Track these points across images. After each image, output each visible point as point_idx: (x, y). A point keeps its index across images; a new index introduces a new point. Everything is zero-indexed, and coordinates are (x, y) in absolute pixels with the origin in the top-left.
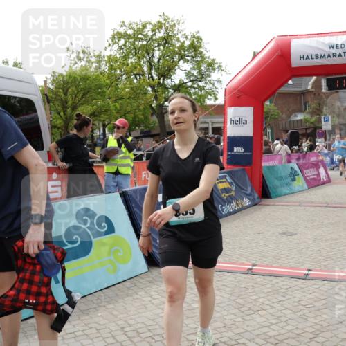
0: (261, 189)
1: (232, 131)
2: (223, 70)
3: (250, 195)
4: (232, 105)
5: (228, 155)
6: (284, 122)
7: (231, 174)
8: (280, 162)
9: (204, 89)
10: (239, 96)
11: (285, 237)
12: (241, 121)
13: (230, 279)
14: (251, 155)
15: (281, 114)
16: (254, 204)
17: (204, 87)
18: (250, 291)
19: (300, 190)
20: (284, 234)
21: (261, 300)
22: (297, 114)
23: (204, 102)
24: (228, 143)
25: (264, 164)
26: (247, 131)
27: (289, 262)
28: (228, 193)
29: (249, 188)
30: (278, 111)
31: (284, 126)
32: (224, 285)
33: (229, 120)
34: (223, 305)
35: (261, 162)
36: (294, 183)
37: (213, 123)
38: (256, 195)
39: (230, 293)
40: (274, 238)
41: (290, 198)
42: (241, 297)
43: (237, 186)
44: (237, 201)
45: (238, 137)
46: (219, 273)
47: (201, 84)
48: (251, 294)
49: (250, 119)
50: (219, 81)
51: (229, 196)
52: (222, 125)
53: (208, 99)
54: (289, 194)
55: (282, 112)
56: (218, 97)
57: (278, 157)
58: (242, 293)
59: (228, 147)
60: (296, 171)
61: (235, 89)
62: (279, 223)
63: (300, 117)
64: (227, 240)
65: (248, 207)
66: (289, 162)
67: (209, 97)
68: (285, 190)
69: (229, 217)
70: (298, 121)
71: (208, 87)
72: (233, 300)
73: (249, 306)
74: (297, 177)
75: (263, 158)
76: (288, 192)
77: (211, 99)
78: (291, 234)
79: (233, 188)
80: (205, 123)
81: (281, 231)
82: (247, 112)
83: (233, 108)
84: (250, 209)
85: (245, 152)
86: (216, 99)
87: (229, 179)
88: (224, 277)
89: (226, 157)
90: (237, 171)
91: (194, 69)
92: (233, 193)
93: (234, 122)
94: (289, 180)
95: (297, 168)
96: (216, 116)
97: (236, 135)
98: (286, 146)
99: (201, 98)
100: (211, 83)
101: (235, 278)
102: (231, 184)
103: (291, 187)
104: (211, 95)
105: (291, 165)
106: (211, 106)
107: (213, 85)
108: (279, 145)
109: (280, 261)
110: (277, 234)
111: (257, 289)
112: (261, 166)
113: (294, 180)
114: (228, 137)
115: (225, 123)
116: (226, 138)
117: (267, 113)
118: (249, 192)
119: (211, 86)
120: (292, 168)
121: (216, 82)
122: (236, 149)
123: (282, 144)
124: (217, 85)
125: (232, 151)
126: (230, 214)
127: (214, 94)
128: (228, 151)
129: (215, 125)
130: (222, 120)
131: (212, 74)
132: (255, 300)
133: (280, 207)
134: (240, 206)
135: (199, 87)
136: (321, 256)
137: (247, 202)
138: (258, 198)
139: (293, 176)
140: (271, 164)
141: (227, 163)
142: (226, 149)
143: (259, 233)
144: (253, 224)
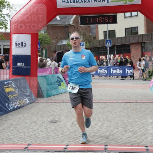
1: (16, 51)
5: (13, 68)
6: (54, 46)
8: (51, 73)
11: (52, 124)
12: (22, 45)
14: (29, 69)
15: (52, 40)
16: (32, 102)
19: (64, 92)
20: (52, 121)
22: (62, 40)
24: (13, 59)
25: (39, 74)
26: (27, 51)
27: (54, 141)
28: (13, 95)
30: (49, 38)
31: (54, 49)
33: (13, 44)
35: (37, 73)
36: (59, 87)
37: (4, 46)
40: (45, 125)
41: (56, 98)
44: (20, 100)
45: (20, 55)
49: (29, 43)
54: (56, 95)
55: (53, 39)
57: (49, 70)
59: (13, 62)
60: (61, 79)
62: (49, 115)
63: (65, 42)
64: (11, 128)
65: (27, 104)
66: (57, 73)
68: (54, 92)
69: (14, 112)
70: (63, 45)
74: (62, 83)
75: (38, 70)
76: (56, 93)
78: (56, 122)
81: (49, 120)
82: (27, 39)
83: (16, 35)
84: (29, 105)
85: (25, 66)
89: (12, 70)
92: (16, 95)
93: (17, 45)
94: (56, 85)
95: (61, 77)
97: (19, 54)
98: (54, 62)
103: (57, 90)
105: (58, 75)
108: (50, 62)
109: (48, 140)
110: (47, 122)
112: (37, 76)
113: (60, 85)
114: (13, 55)
115: (11, 45)
117: (42, 39)
120: (58, 77)
122: (19, 64)
123: (51, 60)
125: (16, 65)
126: (14, 109)
130: (9, 43)
133: (50, 103)
134: (22, 104)
136: (75, 135)
137: (27, 101)
139: (59, 82)
140: (44, 74)
141: (13, 74)
142: (11, 64)
143: (34, 122)
144: (30, 116)
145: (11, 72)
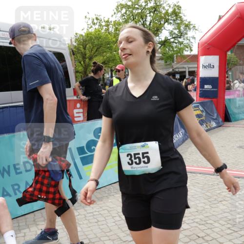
0: (224, 115)
1: (203, 73)
2: (197, 30)
3: (216, 119)
4: (203, 55)
5: (200, 91)
6: (241, 67)
7: (202, 104)
9: (183, 44)
10: (208, 48)
11: (241, 150)
12: (210, 66)
13: (202, 178)
14: (217, 91)
15: (239, 61)
16: (219, 126)
17: (182, 42)
18: (216, 187)
20: (241, 147)
21: (224, 194)
23: (183, 53)
24: (200, 82)
25: (226, 97)
26: (214, 73)
28: (200, 118)
29: (216, 115)
30: (237, 59)
32: (197, 183)
33: (201, 66)
34: (196, 196)
35: (224, 96)
37: (189, 68)
38: (221, 120)
39: (201, 188)
40: (233, 150)
42: (210, 191)
43: (207, 112)
44: (207, 123)
45: (208, 77)
46: (194, 174)
47: (180, 40)
48: (216, 189)
49: (216, 65)
50: (194, 38)
51: (201, 120)
52: (196, 69)
53: (186, 51)
55: (240, 59)
56: (192, 49)
57: (237, 92)
58: (210, 189)
59: (200, 85)
61: (205, 43)
62: (237, 140)
65: (214, 128)
67: (186, 49)
68: (242, 116)
71: (185, 42)
72: (204, 193)
73: (215, 197)
75: (226, 93)
77: (188, 51)
79: (204, 114)
80: (184, 68)
81: (238, 145)
82: (214, 60)
83: (204, 57)
84: (216, 129)
85: (212, 88)
86: (191, 50)
87: (201, 108)
88: (197, 177)
89: (199, 92)
90: (207, 102)
91: (175, 29)
92: (203, 118)
93: (204, 67)
96: (191, 63)
99: (181, 50)
100: (187, 39)
101: (205, 178)
102: (202, 111)
104: (187, 48)
106: (188, 56)
107: (190, 40)
108: (238, 84)
109: (237, 167)
110: (236, 147)
111: (220, 186)
112: (224, 98)
114: (202, 78)
115: (198, 67)
116: (199, 79)
117: (229, 60)
118: (215, 117)
119: (188, 41)
121: (191, 39)
122: (206, 87)
123: (240, 83)
124: (192, 40)
125: (203, 87)
127: (190, 47)
128: (200, 88)
129: (191, 70)
130: (196, 66)
131: (189, 33)
132: (219, 194)
133: (238, 128)
134: (209, 127)
135: (179, 42)
137: (214, 124)
138: (222, 122)
140: (231, 97)
141: (200, 97)
142: (199, 87)
143: (222, 147)
144: (218, 140)
145: (198, 95)
